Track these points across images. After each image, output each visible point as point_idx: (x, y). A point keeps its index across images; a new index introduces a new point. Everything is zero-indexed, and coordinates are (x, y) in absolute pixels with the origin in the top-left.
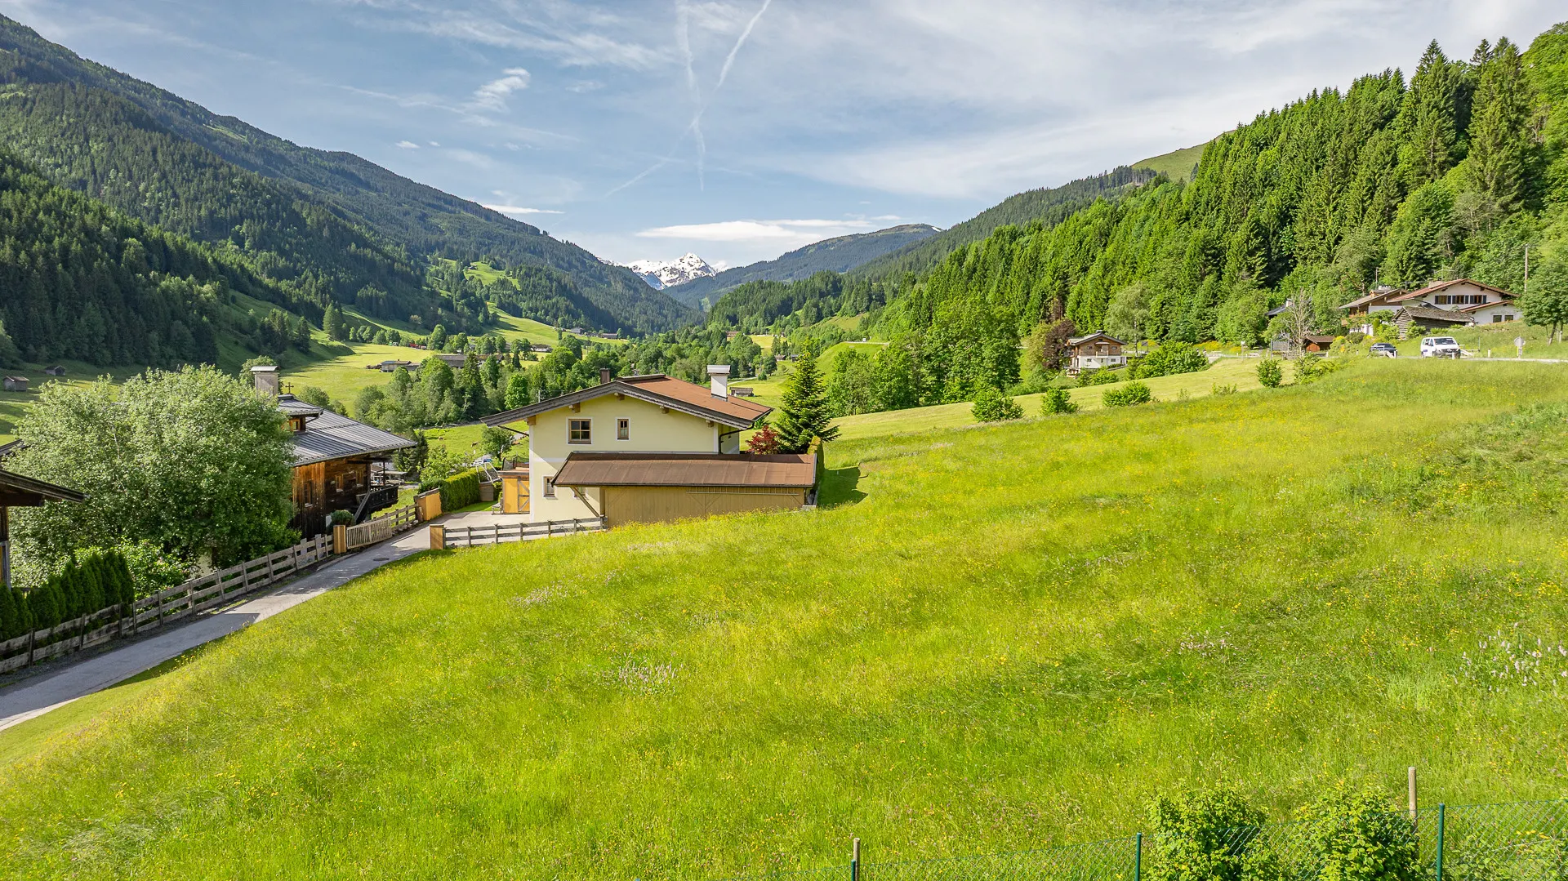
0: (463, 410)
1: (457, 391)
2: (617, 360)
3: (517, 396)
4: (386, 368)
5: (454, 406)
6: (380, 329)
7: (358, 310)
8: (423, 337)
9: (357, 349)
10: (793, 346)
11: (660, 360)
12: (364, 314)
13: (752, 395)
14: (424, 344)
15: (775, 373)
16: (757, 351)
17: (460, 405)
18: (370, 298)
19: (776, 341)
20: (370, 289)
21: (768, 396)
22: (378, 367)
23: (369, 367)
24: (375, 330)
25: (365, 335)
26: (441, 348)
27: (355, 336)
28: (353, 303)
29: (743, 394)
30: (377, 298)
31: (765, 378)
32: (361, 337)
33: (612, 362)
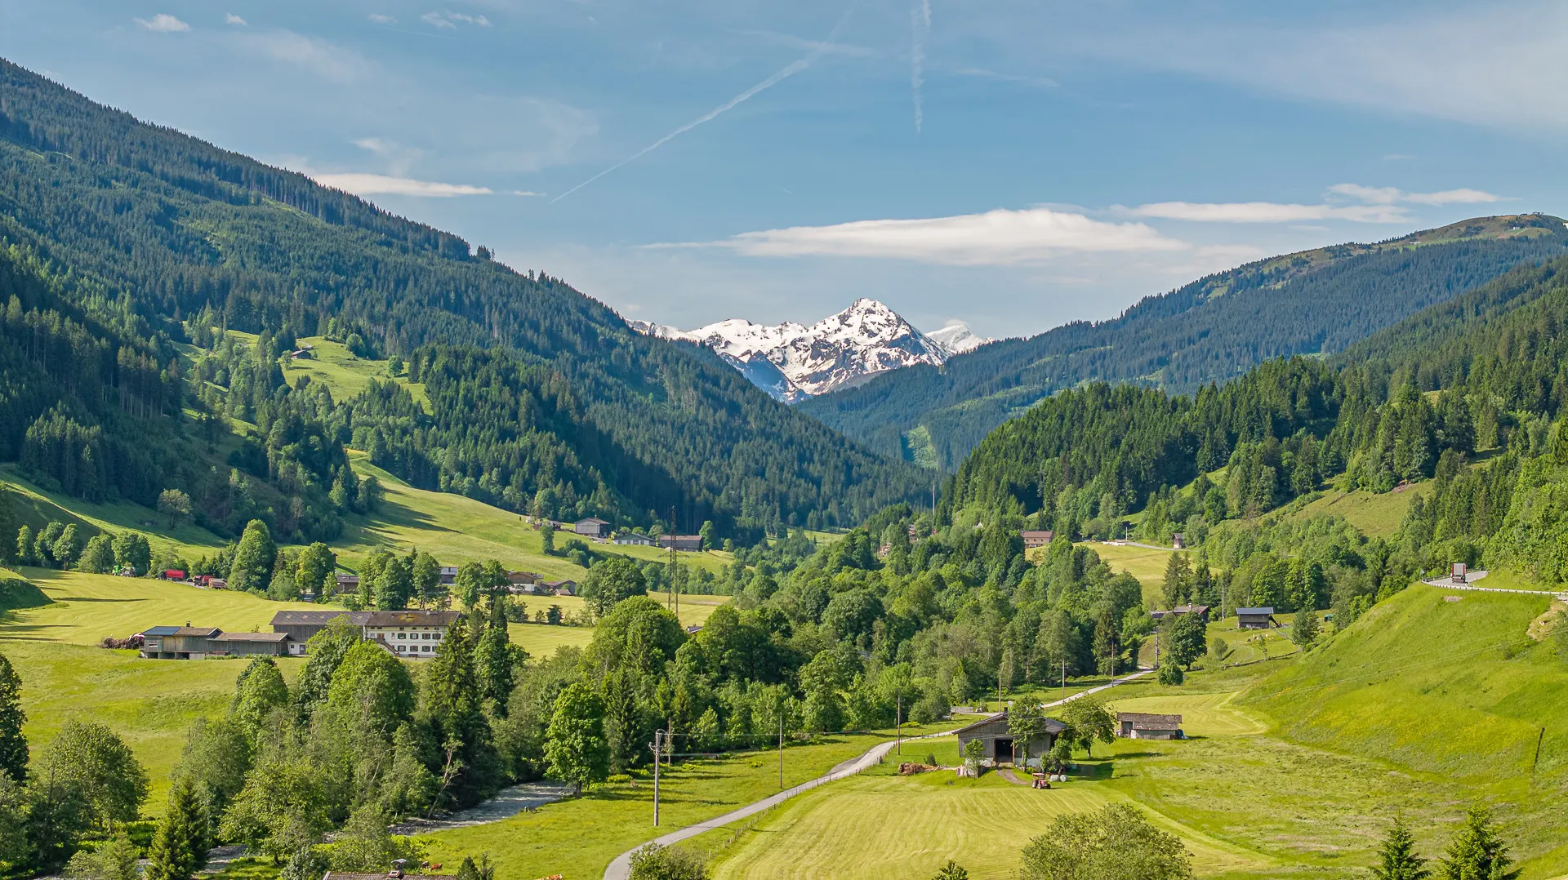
0: (443, 780)
1: (423, 728)
2: (788, 633)
3: (579, 744)
4: (156, 647)
5: (420, 770)
6: (96, 532)
7: (27, 477)
8: (210, 553)
9: (49, 585)
10: (1229, 579)
11: (879, 624)
12: (40, 486)
13: (1178, 735)
14: (213, 572)
15: (1200, 661)
16: (1129, 594)
17: (435, 768)
18: (59, 444)
19: (1177, 566)
20: (58, 420)
21: (1227, 738)
22: (135, 644)
23: (109, 644)
24: (85, 533)
25: (59, 548)
26: (263, 584)
27: (29, 548)
28: (13, 457)
29: (1156, 733)
30: (78, 445)
31: (1178, 678)
32: (49, 554)
33: (776, 637)
